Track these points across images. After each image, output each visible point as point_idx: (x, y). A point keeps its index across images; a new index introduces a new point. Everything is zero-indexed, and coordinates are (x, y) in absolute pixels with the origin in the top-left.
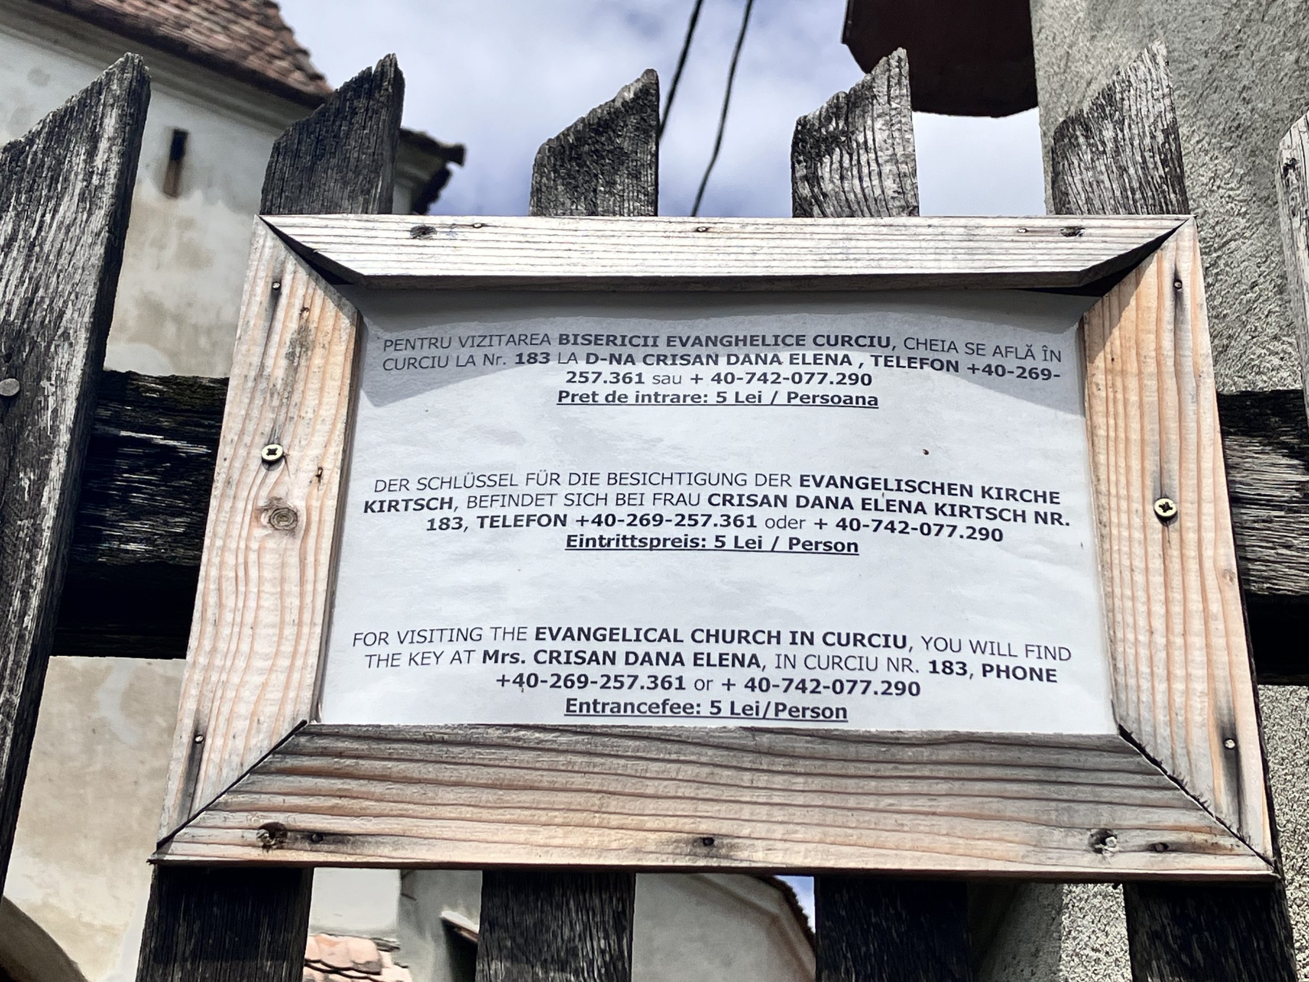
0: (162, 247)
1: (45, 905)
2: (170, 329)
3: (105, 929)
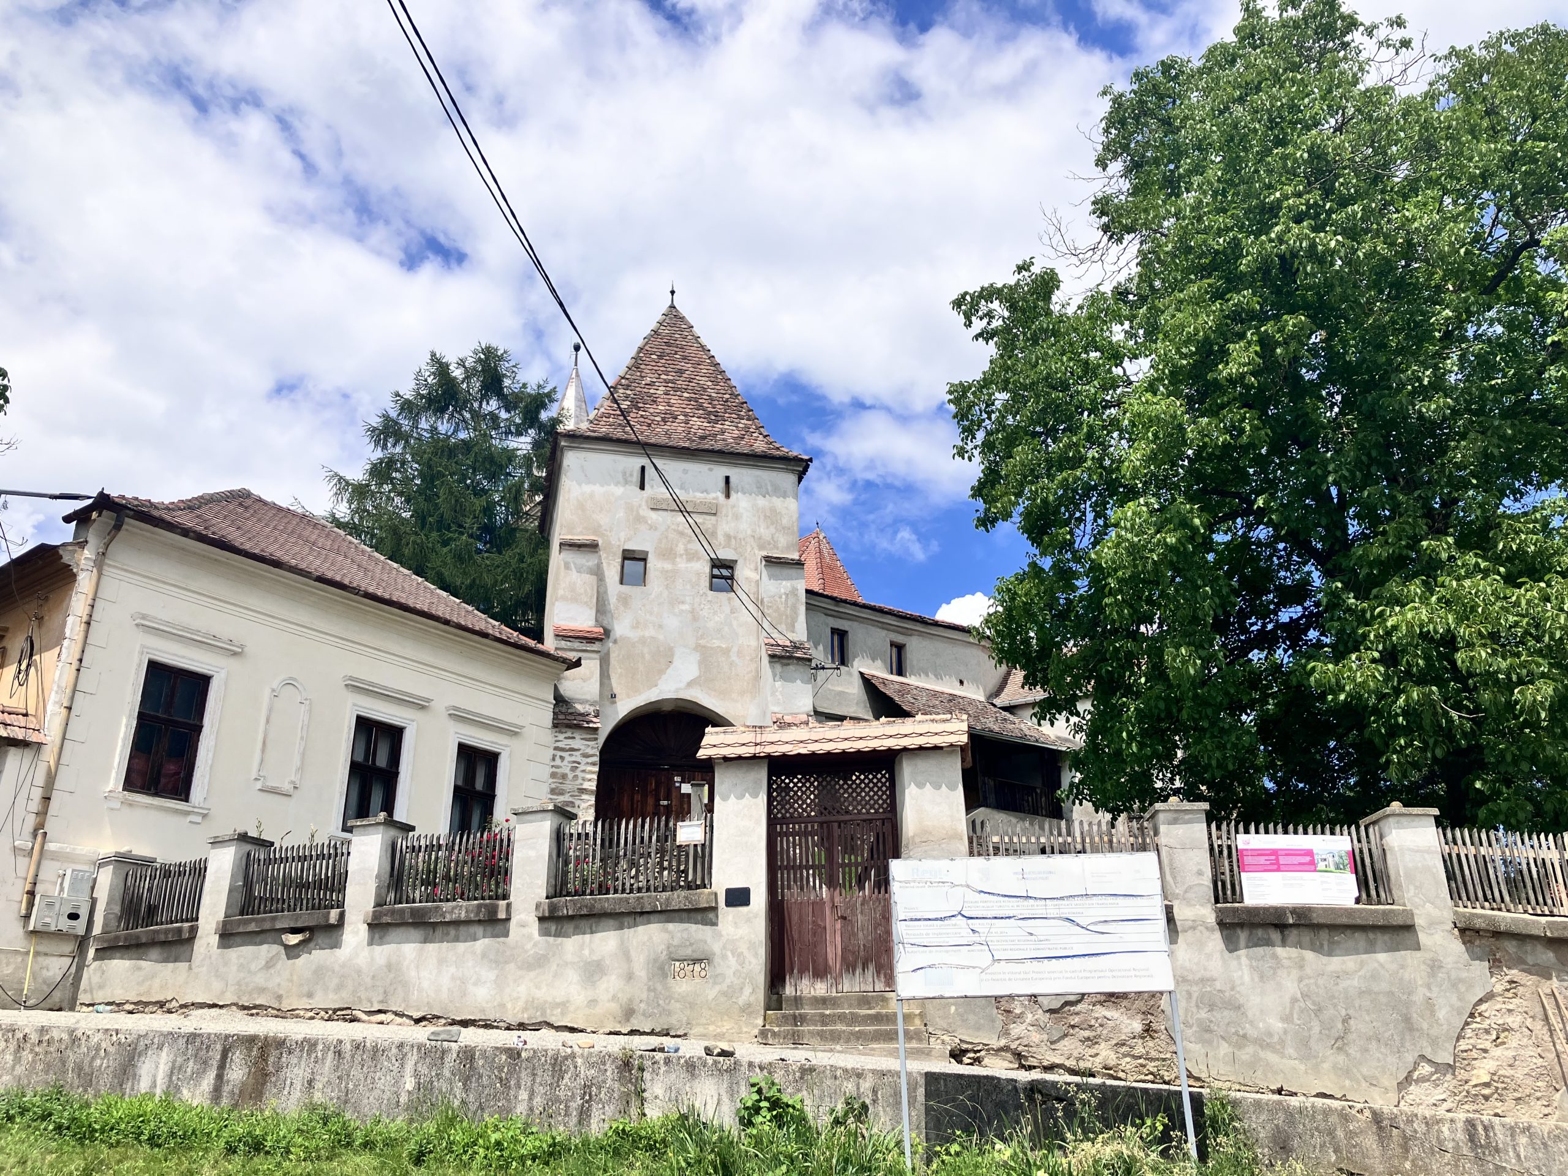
0: (727, 516)
1: (727, 712)
2: (733, 541)
3: (742, 716)
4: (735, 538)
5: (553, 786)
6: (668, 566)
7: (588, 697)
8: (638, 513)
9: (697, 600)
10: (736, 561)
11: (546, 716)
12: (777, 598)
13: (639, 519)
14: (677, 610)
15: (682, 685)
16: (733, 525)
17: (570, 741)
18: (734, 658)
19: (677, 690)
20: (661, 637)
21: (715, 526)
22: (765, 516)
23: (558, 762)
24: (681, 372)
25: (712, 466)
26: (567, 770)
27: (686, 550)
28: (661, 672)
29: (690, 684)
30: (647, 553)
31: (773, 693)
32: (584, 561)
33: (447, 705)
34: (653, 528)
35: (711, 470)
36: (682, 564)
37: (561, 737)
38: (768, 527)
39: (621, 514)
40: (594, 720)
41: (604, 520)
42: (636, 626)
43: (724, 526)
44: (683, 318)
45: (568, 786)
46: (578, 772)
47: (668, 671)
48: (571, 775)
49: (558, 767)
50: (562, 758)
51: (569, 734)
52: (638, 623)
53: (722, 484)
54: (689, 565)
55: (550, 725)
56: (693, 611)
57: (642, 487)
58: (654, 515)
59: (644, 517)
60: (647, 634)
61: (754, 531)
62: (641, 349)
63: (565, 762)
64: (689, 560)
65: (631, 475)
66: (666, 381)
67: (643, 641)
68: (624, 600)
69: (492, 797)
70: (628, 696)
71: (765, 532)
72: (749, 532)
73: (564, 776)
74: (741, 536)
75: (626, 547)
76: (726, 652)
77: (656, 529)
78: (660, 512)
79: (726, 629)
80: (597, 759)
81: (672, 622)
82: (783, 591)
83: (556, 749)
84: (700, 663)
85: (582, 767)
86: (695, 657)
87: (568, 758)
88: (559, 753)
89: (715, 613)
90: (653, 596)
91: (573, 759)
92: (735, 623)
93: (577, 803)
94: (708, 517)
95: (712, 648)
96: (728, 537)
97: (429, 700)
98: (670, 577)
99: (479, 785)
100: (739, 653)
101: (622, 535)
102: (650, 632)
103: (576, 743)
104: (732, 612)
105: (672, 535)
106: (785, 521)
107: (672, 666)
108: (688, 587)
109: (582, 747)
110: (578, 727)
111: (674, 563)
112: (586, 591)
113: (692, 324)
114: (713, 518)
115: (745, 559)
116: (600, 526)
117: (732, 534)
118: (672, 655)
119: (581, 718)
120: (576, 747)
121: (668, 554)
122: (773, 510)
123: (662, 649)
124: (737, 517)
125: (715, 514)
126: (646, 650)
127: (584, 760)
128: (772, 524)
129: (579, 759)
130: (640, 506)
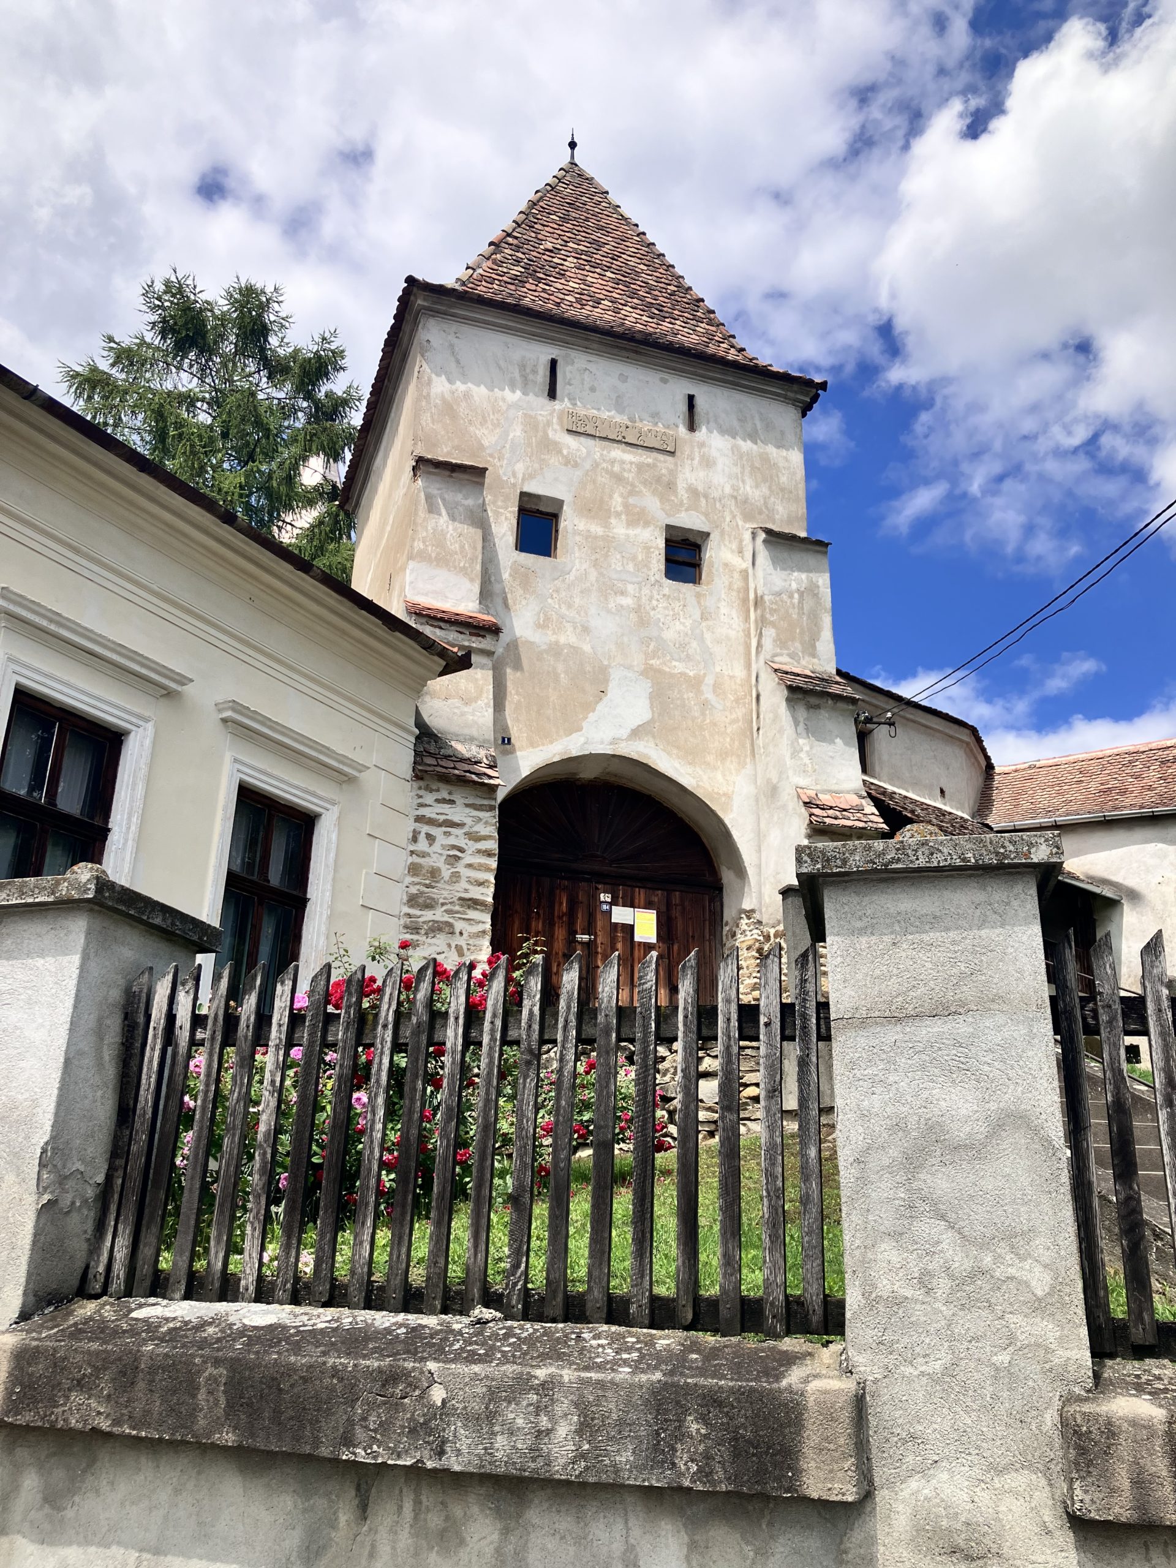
0: (692, 459)
1: (698, 786)
2: (703, 501)
3: (724, 794)
4: (706, 496)
5: (414, 890)
6: (597, 529)
7: (474, 732)
8: (546, 434)
9: (646, 591)
10: (708, 534)
11: (404, 758)
12: (785, 597)
13: (548, 446)
14: (612, 605)
15: (624, 733)
16: (702, 474)
17: (445, 808)
18: (708, 695)
19: (614, 741)
20: (587, 648)
21: (673, 473)
22: (753, 467)
23: (422, 845)
24: (599, 245)
25: (666, 376)
26: (440, 862)
27: (626, 505)
28: (589, 707)
29: (636, 733)
30: (560, 503)
31: (795, 754)
32: (459, 497)
33: (220, 698)
34: (570, 462)
35: (664, 381)
36: (620, 529)
37: (429, 798)
38: (757, 487)
39: (517, 432)
40: (490, 772)
41: (488, 437)
42: (542, 625)
43: (689, 475)
44: (590, 180)
45: (443, 892)
46: (460, 868)
47: (600, 707)
48: (446, 873)
49: (424, 855)
50: (430, 838)
51: (444, 794)
52: (547, 619)
53: (683, 407)
54: (631, 532)
55: (408, 773)
56: (638, 609)
57: (552, 394)
58: (571, 442)
59: (556, 443)
60: (563, 640)
61: (735, 488)
62: (533, 204)
63: (437, 847)
64: (631, 523)
65: (534, 371)
66: (575, 251)
67: (555, 650)
68: (525, 579)
69: (301, 902)
70: (532, 744)
71: (751, 490)
72: (728, 490)
73: (434, 873)
74: (716, 494)
75: (526, 489)
76: (696, 683)
77: (576, 465)
78: (582, 439)
79: (694, 644)
80: (493, 845)
81: (605, 626)
82: (794, 586)
83: (419, 819)
84: (652, 697)
85: (468, 859)
86: (644, 687)
87: (441, 840)
88: (425, 829)
89: (675, 617)
90: (572, 577)
91: (452, 841)
92: (708, 636)
93: (459, 926)
94: (661, 457)
95: (672, 676)
96: (694, 492)
97: (183, 680)
98: (602, 547)
99: (275, 876)
100: (717, 687)
101: (520, 468)
102: (568, 637)
103: (457, 813)
104: (704, 617)
105: (603, 479)
106: (784, 479)
107: (605, 700)
108: (631, 567)
109: (468, 821)
110: (462, 782)
111: (607, 525)
112: (462, 547)
113: (606, 188)
114: (669, 459)
115: (722, 533)
116: (481, 447)
117: (700, 488)
118: (607, 681)
119: (467, 767)
120: (456, 819)
121: (597, 509)
122: (765, 458)
123: (588, 668)
124: (708, 463)
125: (672, 453)
126: (560, 667)
127: (471, 846)
128: (765, 480)
129: (462, 842)
130: (549, 423)
